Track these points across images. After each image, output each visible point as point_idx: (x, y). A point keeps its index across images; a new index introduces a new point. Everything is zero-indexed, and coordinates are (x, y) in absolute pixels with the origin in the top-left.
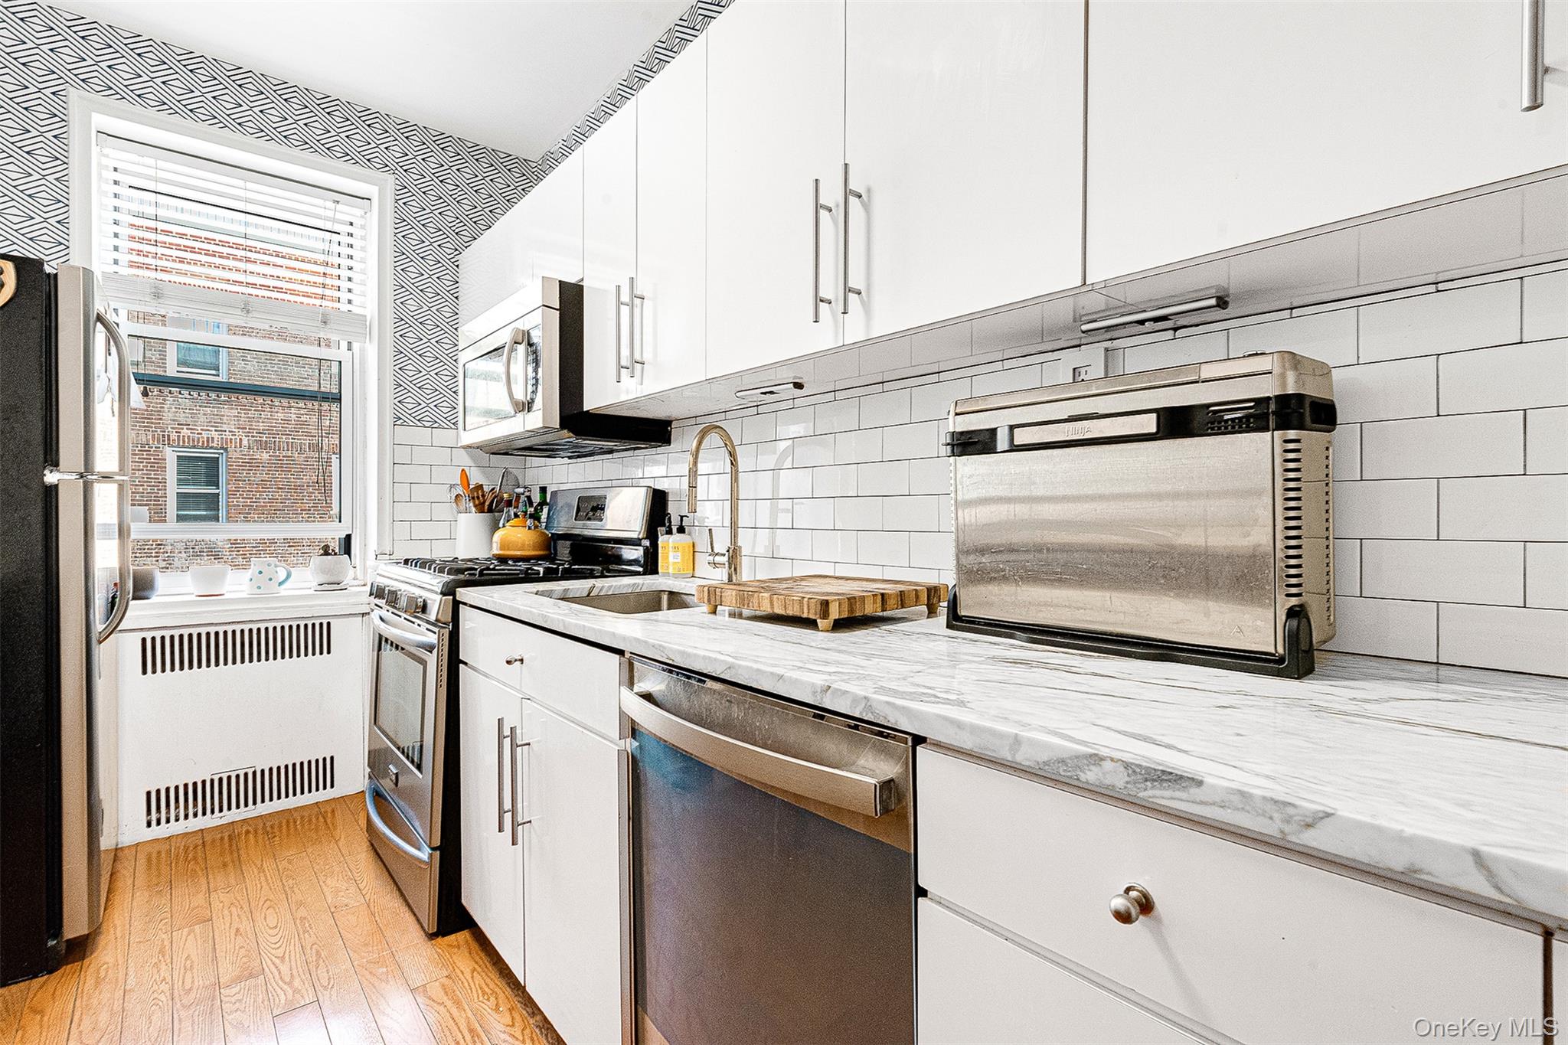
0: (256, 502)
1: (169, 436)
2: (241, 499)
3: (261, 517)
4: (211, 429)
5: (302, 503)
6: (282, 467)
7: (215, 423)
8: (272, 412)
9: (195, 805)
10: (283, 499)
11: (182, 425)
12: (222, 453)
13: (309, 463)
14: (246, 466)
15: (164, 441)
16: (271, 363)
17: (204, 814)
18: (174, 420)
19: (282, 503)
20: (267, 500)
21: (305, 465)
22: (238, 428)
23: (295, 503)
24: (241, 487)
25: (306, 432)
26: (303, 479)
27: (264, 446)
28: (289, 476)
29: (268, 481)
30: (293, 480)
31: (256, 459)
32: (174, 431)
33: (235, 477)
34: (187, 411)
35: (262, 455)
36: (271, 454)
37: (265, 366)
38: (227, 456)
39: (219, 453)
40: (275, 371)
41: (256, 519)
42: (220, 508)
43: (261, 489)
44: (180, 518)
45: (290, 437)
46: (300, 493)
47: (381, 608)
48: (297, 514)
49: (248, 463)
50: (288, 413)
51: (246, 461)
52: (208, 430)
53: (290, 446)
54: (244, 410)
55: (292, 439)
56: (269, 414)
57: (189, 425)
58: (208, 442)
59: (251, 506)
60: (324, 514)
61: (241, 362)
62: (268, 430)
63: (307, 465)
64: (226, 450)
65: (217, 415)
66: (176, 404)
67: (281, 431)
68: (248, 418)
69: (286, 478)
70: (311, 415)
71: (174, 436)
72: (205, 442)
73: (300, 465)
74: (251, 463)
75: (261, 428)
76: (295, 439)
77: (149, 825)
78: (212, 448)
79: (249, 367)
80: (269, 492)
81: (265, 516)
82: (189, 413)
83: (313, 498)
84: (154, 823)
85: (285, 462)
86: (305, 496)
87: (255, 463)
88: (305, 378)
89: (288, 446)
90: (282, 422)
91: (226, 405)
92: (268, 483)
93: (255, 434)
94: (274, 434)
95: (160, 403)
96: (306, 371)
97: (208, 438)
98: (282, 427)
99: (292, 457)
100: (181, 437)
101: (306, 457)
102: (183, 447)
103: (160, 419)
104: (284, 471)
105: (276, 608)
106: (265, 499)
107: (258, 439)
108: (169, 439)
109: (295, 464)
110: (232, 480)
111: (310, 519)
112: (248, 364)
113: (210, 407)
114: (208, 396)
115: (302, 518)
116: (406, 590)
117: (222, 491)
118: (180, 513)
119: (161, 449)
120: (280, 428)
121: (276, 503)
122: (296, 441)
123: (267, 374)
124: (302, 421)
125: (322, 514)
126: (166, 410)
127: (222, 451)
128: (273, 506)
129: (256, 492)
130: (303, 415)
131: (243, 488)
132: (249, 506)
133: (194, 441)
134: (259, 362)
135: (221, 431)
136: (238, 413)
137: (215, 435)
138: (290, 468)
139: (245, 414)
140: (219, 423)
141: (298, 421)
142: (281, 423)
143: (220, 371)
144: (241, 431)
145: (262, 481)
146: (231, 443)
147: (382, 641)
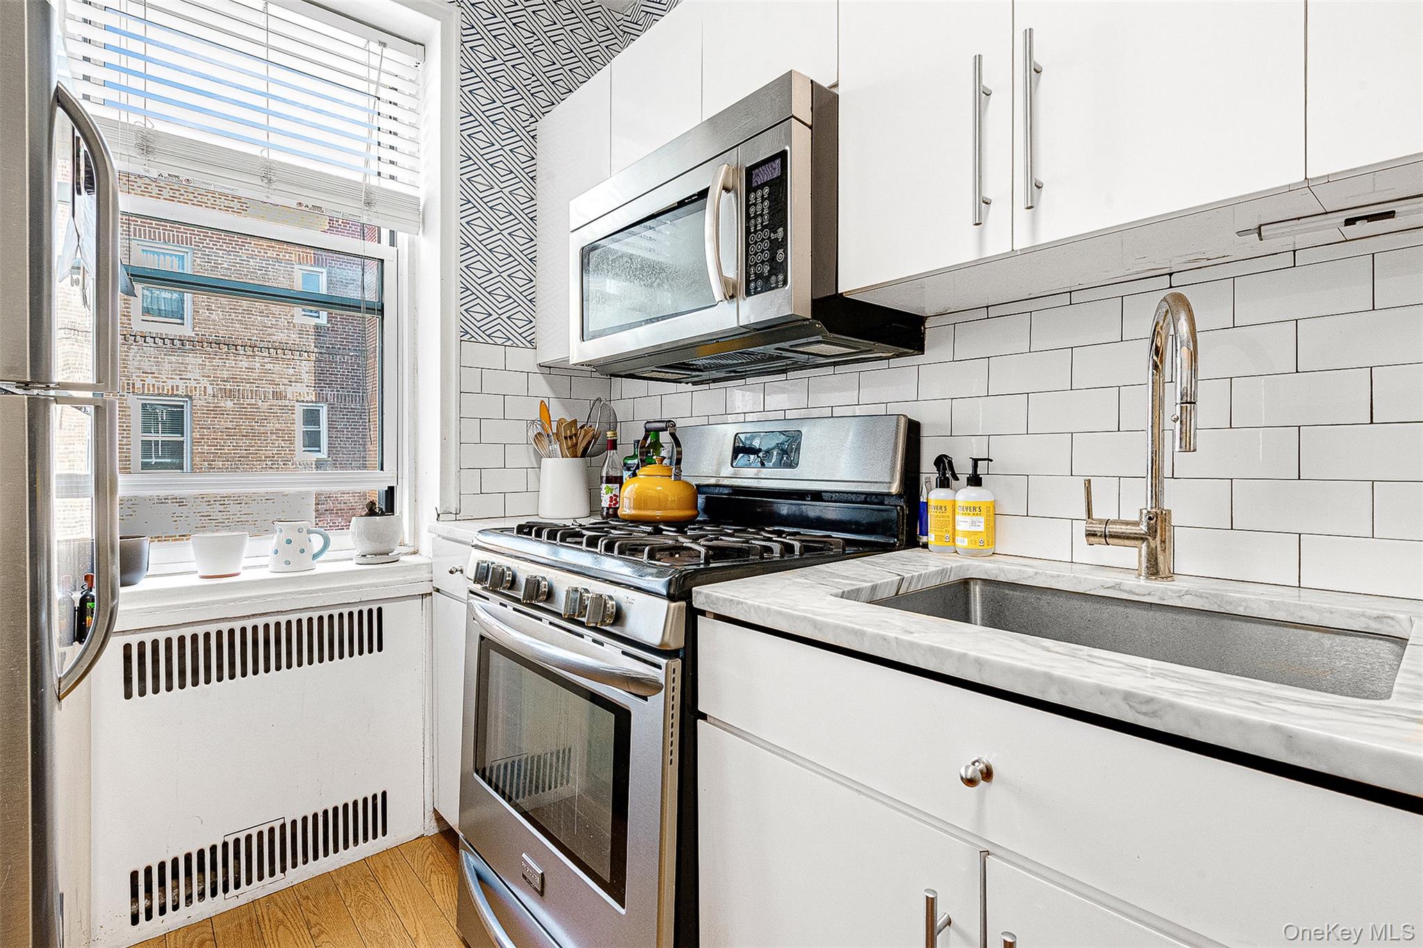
0: (221, 449)
1: (133, 384)
2: (205, 447)
3: (225, 464)
4: (175, 377)
5: (266, 450)
6: (247, 415)
7: (179, 371)
8: (236, 360)
9: (202, 881)
10: (248, 446)
11: (146, 373)
12: (187, 401)
13: (272, 411)
14: (211, 414)
15: (128, 389)
16: (236, 313)
17: (214, 893)
18: (139, 369)
19: (246, 450)
20: (231, 447)
21: (268, 413)
22: (203, 376)
23: (259, 450)
24: (205, 435)
25: (270, 380)
26: (266, 426)
27: (229, 394)
28: (254, 424)
29: (233, 429)
30: (256, 427)
31: (220, 407)
32: (139, 379)
33: (199, 425)
34: (152, 359)
35: (226, 402)
36: (236, 402)
37: (230, 315)
38: (191, 404)
39: (184, 401)
40: (240, 320)
41: (221, 466)
42: (185, 455)
43: (225, 437)
44: (145, 466)
45: (254, 385)
46: (264, 440)
47: (488, 599)
48: (260, 461)
49: (213, 411)
50: (252, 361)
51: (211, 409)
52: (172, 378)
53: (255, 394)
54: (209, 358)
55: (256, 387)
56: (234, 362)
57: (154, 373)
58: (173, 390)
59: (215, 453)
60: (287, 461)
61: (206, 311)
62: (232, 378)
63: (271, 413)
64: (190, 398)
65: (182, 363)
66: (141, 353)
67: (245, 379)
68: (212, 366)
69: (249, 426)
70: (275, 363)
71: (138, 385)
72: (170, 390)
73: (264, 412)
74: (216, 411)
75: (226, 376)
76: (259, 387)
77: (135, 920)
78: (176, 395)
79: (214, 317)
80: (233, 439)
81: (230, 463)
82: (154, 362)
83: (277, 445)
84: (142, 916)
85: (249, 410)
86: (269, 443)
87: (220, 410)
88: (270, 327)
89: (252, 394)
90: (247, 370)
91: (190, 353)
92: (233, 431)
93: (219, 382)
94: (238, 382)
95: (125, 352)
96: (270, 320)
97: (172, 387)
98: (246, 375)
99: (256, 405)
100: (146, 385)
101: (270, 405)
102: (148, 395)
103: (125, 367)
104: (248, 419)
105: (312, 592)
106: (229, 446)
107: (222, 387)
108: (134, 388)
109: (259, 412)
110: (196, 428)
111: (273, 466)
112: (212, 314)
113: (175, 355)
114: (173, 344)
115: (266, 465)
116: (525, 571)
117: (187, 439)
118: (144, 460)
119: (125, 398)
120: (245, 377)
121: (240, 450)
122: (260, 389)
123: (231, 323)
124: (266, 369)
125: (285, 461)
126: (131, 359)
127: (187, 399)
128: (237, 453)
129: (220, 439)
130: (267, 363)
131: (208, 435)
132: (213, 453)
133: (158, 389)
134: (223, 311)
135: (186, 379)
136: (203, 361)
137: (181, 383)
138: (254, 415)
139: (209, 362)
140: (184, 371)
141: (262, 369)
142: (245, 372)
143: (185, 320)
144: (205, 378)
145: (226, 428)
146: (196, 391)
147: (487, 646)
